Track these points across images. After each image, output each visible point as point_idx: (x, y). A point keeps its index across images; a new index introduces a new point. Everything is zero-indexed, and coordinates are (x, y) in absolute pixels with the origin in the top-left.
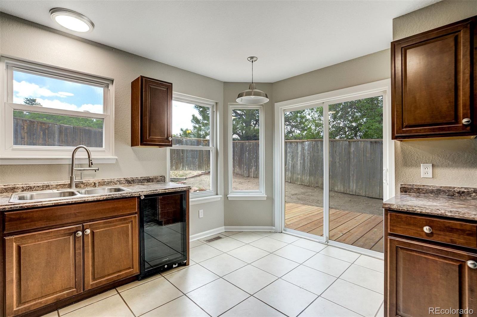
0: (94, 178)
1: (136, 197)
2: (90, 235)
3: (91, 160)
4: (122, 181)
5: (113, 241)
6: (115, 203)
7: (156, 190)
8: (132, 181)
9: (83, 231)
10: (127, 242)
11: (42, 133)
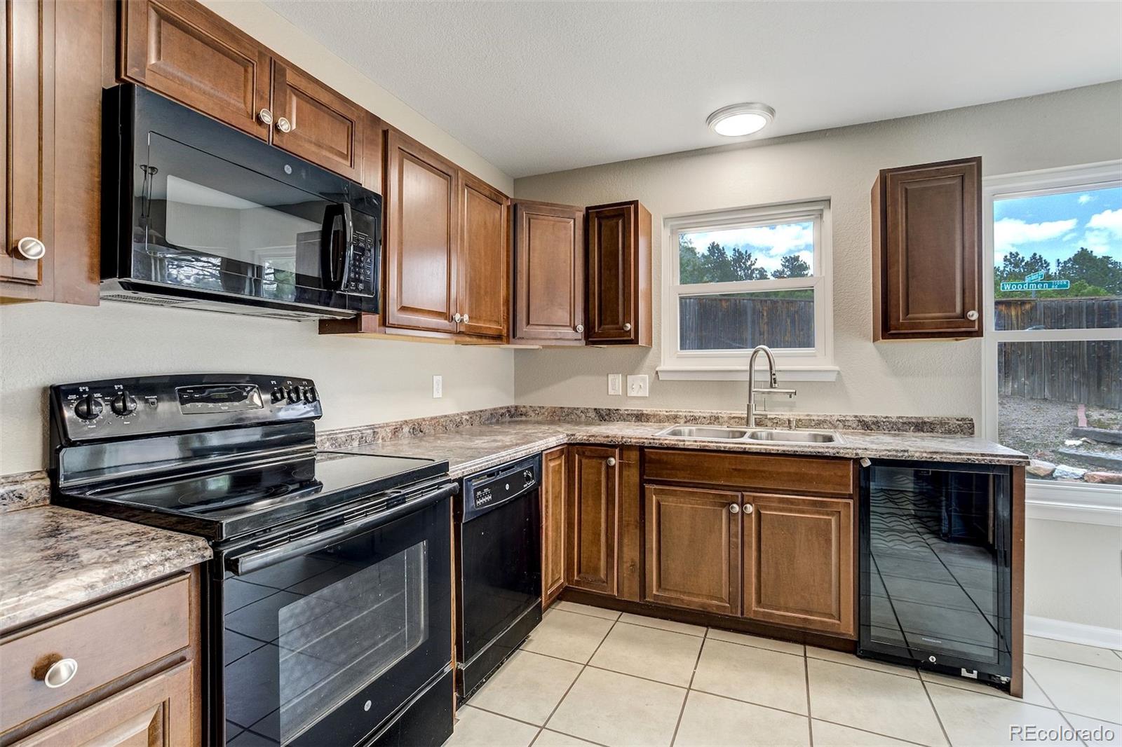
0: (791, 411)
1: (850, 459)
2: (753, 516)
3: (774, 374)
4: (848, 421)
5: (797, 543)
6: (802, 464)
7: (905, 451)
8: (873, 423)
9: (742, 505)
10: (827, 555)
11: (789, 321)
